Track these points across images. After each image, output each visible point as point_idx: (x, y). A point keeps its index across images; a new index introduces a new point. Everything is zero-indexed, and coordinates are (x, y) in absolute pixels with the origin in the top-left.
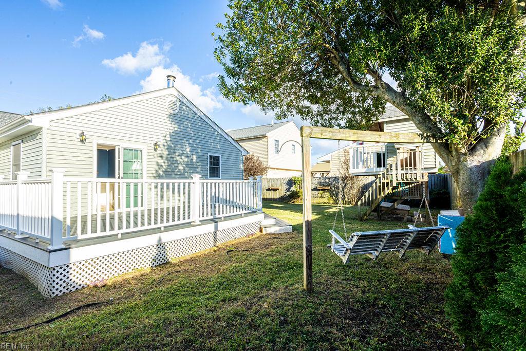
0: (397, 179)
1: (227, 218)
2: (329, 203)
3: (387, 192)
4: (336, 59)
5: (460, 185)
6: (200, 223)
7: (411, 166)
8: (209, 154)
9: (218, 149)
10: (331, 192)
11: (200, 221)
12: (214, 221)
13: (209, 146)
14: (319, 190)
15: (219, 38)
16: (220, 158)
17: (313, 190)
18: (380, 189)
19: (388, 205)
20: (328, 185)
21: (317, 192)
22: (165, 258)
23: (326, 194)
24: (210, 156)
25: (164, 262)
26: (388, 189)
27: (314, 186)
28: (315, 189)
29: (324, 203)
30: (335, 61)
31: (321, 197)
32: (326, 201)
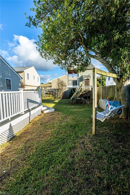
0: (84, 90)
1: (33, 109)
2: (52, 98)
3: (80, 94)
4: (82, 42)
5: (122, 91)
6: (24, 113)
7: (86, 85)
8: (6, 78)
9: (9, 76)
10: (53, 94)
11: (24, 112)
12: (29, 111)
13: (6, 74)
14: (48, 94)
15: (30, 17)
16: (11, 80)
17: (45, 94)
18: (78, 93)
19: (79, 98)
20: (52, 92)
21: (47, 95)
22: (12, 135)
23: (51, 95)
24: (6, 79)
25: (13, 137)
26: (81, 93)
27: (46, 92)
28: (47, 94)
29: (50, 99)
30: (81, 43)
31: (49, 96)
32: (51, 98)
